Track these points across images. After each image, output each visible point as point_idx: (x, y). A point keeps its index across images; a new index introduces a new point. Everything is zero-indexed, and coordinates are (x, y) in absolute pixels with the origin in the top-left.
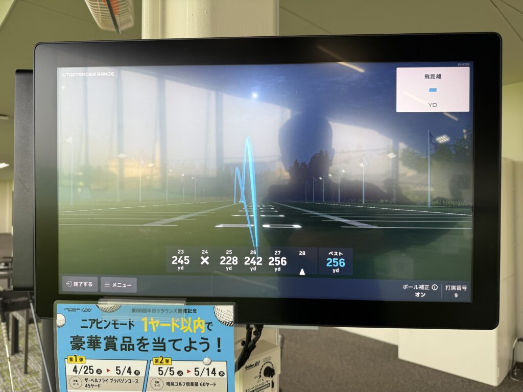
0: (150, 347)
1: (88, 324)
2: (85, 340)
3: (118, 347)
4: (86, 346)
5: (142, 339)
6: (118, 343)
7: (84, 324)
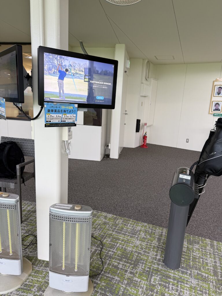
0: (63, 112)
1: (51, 107)
2: (51, 110)
3: (57, 112)
4: (50, 111)
5: (62, 110)
6: (57, 111)
7: (50, 107)
